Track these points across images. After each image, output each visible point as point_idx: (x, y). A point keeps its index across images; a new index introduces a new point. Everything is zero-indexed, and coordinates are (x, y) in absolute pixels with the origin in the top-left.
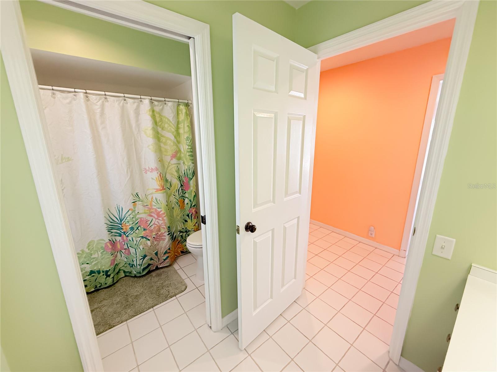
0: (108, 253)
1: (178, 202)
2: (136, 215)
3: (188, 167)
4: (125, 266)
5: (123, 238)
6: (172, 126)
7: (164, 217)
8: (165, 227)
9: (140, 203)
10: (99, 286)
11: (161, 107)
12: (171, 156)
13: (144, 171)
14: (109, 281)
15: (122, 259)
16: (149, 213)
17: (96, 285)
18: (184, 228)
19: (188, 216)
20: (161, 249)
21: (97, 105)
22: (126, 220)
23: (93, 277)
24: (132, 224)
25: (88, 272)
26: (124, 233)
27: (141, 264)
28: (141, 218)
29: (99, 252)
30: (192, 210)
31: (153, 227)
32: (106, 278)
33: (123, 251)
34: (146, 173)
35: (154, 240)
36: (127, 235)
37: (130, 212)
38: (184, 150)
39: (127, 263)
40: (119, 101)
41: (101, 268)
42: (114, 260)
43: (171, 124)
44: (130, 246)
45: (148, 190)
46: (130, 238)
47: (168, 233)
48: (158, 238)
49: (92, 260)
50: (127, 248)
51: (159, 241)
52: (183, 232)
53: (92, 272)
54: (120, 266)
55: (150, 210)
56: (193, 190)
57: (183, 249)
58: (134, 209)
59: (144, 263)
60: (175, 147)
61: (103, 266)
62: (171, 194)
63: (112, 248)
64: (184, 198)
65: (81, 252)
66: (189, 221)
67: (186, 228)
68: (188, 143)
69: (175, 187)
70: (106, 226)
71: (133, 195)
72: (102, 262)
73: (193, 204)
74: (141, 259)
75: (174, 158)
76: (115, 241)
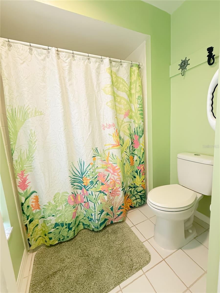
0: (70, 205)
1: (129, 158)
2: (95, 169)
3: (138, 126)
4: (84, 218)
5: (83, 192)
6: (127, 85)
7: (119, 172)
8: (120, 182)
9: (99, 157)
10: (62, 238)
11: (118, 68)
12: (124, 115)
13: (102, 128)
14: (71, 234)
15: (82, 211)
16: (106, 168)
17: (60, 238)
18: (133, 184)
19: (137, 172)
20: (116, 204)
21: (66, 63)
22: (86, 174)
23: (58, 230)
24: (92, 178)
25: (53, 224)
26: (85, 186)
27: (99, 219)
28: (99, 173)
29: (63, 204)
30: (141, 167)
31: (109, 181)
32: (68, 231)
33: (83, 204)
34: (104, 130)
35: (110, 195)
36: (87, 189)
37: (91, 166)
38: (135, 110)
39: (86, 216)
40: (84, 60)
41: (64, 220)
42: (75, 213)
43: (125, 84)
44: (89, 200)
45: (105, 145)
46: (90, 192)
47: (122, 189)
48: (113, 193)
49: (57, 213)
50: (87, 202)
51: (114, 196)
52: (132, 188)
53: (56, 225)
54: (80, 218)
55: (107, 165)
56: (142, 147)
57: (132, 204)
58: (94, 164)
59: (101, 218)
60: (128, 106)
61: (66, 219)
62: (123, 150)
63: (74, 201)
64: (134, 155)
65: (48, 204)
66: (137, 177)
67: (134, 184)
68: (139, 102)
69: (127, 144)
70: (70, 179)
71: (93, 149)
72: (65, 214)
73: (142, 161)
74: (98, 214)
75: (127, 116)
76: (76, 194)
